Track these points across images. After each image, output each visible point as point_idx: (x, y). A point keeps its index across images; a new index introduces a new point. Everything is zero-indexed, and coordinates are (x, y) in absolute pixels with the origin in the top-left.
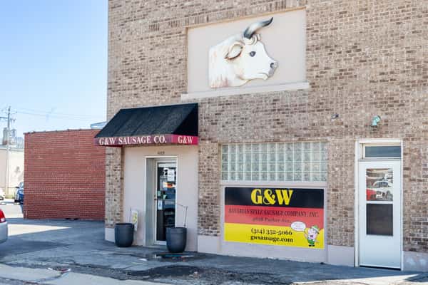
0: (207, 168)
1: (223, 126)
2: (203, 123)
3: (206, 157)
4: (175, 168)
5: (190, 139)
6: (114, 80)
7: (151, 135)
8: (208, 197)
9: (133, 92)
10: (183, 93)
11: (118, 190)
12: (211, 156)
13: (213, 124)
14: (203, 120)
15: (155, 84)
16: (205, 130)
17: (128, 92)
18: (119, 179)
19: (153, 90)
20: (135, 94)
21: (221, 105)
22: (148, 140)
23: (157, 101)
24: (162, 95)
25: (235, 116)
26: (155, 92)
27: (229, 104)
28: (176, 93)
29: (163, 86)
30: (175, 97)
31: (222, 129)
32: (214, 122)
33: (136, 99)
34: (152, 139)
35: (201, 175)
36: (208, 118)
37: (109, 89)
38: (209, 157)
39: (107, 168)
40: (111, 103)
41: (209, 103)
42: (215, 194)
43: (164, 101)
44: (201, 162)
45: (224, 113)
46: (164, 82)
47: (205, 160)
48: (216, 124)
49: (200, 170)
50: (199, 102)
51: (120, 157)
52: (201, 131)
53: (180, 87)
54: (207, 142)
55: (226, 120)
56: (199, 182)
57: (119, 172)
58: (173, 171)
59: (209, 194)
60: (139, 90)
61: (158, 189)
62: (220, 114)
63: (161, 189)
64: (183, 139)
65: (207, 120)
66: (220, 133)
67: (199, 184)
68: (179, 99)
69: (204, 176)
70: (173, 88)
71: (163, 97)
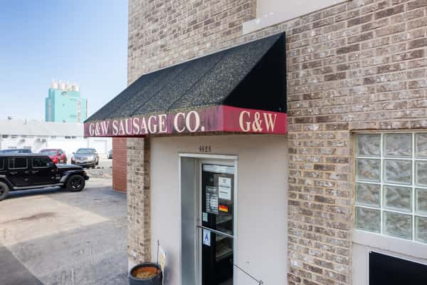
0: (314, 193)
1: (367, 81)
2: (299, 79)
3: (309, 167)
4: (231, 176)
5: (270, 119)
6: (135, 32)
7: (167, 111)
8: (320, 271)
9: (160, 43)
10: (246, 20)
11: (141, 205)
12: (324, 163)
13: (332, 78)
14: (302, 73)
15: (191, 18)
16: (307, 97)
17: (152, 45)
18: (142, 188)
19: (188, 31)
20: (162, 46)
21: (357, 22)
22: (161, 123)
23: (196, 48)
24: (205, 35)
25: (415, 44)
26: (192, 33)
27: (390, 12)
28: (231, 25)
29: (206, 17)
30: (229, 33)
31: (362, 89)
32: (335, 72)
33: (163, 54)
34: (169, 122)
35: (295, 210)
36: (313, 65)
37: (130, 47)
38: (317, 167)
39: (128, 167)
40: (132, 68)
41: (316, 25)
42: (339, 269)
43: (208, 45)
44: (297, 176)
45: (369, 42)
46: (208, 9)
47: (308, 174)
48: (342, 76)
49: (293, 195)
50: (288, 29)
51: (142, 152)
52: (296, 99)
53: (239, 9)
54: (315, 127)
55: (379, 60)
56: (291, 226)
57: (142, 178)
58: (229, 180)
59: (320, 263)
60: (168, 38)
61: (204, 210)
62: (356, 48)
63: (208, 210)
64: (252, 120)
65: (311, 70)
66: (356, 101)
67: (290, 231)
68: (238, 34)
69: (306, 213)
70: (226, 15)
71: (205, 40)
